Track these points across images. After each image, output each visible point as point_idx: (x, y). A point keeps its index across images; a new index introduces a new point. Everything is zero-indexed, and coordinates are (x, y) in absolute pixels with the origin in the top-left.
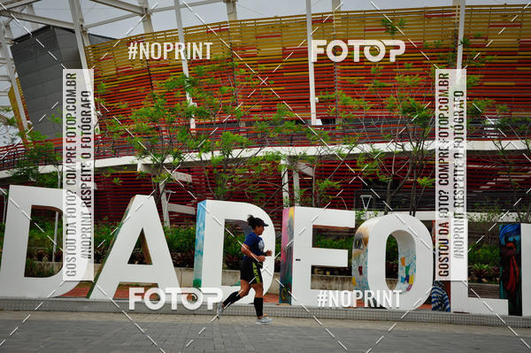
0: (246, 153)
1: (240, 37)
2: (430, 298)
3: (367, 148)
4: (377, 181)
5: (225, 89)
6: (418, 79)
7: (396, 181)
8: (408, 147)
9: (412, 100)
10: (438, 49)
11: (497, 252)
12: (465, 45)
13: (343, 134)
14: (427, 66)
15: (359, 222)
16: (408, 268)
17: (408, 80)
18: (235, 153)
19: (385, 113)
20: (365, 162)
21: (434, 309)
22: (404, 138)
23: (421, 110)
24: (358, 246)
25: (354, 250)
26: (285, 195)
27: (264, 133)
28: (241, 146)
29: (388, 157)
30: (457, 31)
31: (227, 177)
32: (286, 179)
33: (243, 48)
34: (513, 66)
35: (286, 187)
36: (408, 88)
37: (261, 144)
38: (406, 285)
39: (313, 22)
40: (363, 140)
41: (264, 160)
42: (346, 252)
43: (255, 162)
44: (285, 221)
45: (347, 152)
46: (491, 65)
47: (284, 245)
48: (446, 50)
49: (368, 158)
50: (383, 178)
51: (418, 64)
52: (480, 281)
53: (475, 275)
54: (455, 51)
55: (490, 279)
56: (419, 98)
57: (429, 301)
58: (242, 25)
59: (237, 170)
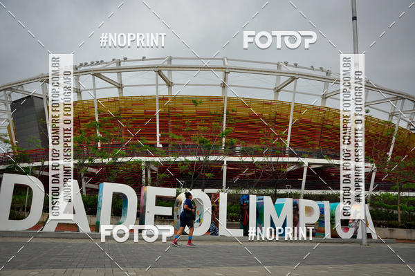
0: (125, 160)
1: (124, 104)
2: (210, 229)
3: (183, 159)
4: (187, 174)
5: (116, 128)
6: (206, 128)
7: (196, 175)
8: (202, 159)
9: (203, 137)
10: (215, 115)
11: (239, 207)
12: (227, 114)
13: (172, 152)
14: (211, 122)
15: (178, 193)
16: (200, 216)
17: (202, 128)
18: (120, 159)
19: (191, 143)
20: (182, 165)
21: (212, 234)
22: (200, 154)
23: (207, 142)
24: (177, 206)
25: (175, 208)
26: (144, 180)
27: (134, 150)
28: (123, 156)
29: (192, 163)
30: (223, 107)
31: (115, 171)
32: (144, 173)
33: (125, 110)
34: (246, 124)
35: (144, 176)
36: (202, 132)
37: (132, 155)
38: (199, 224)
39: (160, 99)
40: (181, 155)
41: (134, 163)
42: (171, 208)
43: (129, 164)
44: (143, 193)
45: (173, 160)
46: (238, 123)
47: (142, 205)
48: (219, 115)
49: (183, 163)
50: (190, 173)
51: (207, 121)
52: (232, 221)
53: (230, 218)
54: (223, 116)
55: (236, 220)
56: (206, 136)
57: (209, 231)
58: (126, 99)
59: (120, 168)
